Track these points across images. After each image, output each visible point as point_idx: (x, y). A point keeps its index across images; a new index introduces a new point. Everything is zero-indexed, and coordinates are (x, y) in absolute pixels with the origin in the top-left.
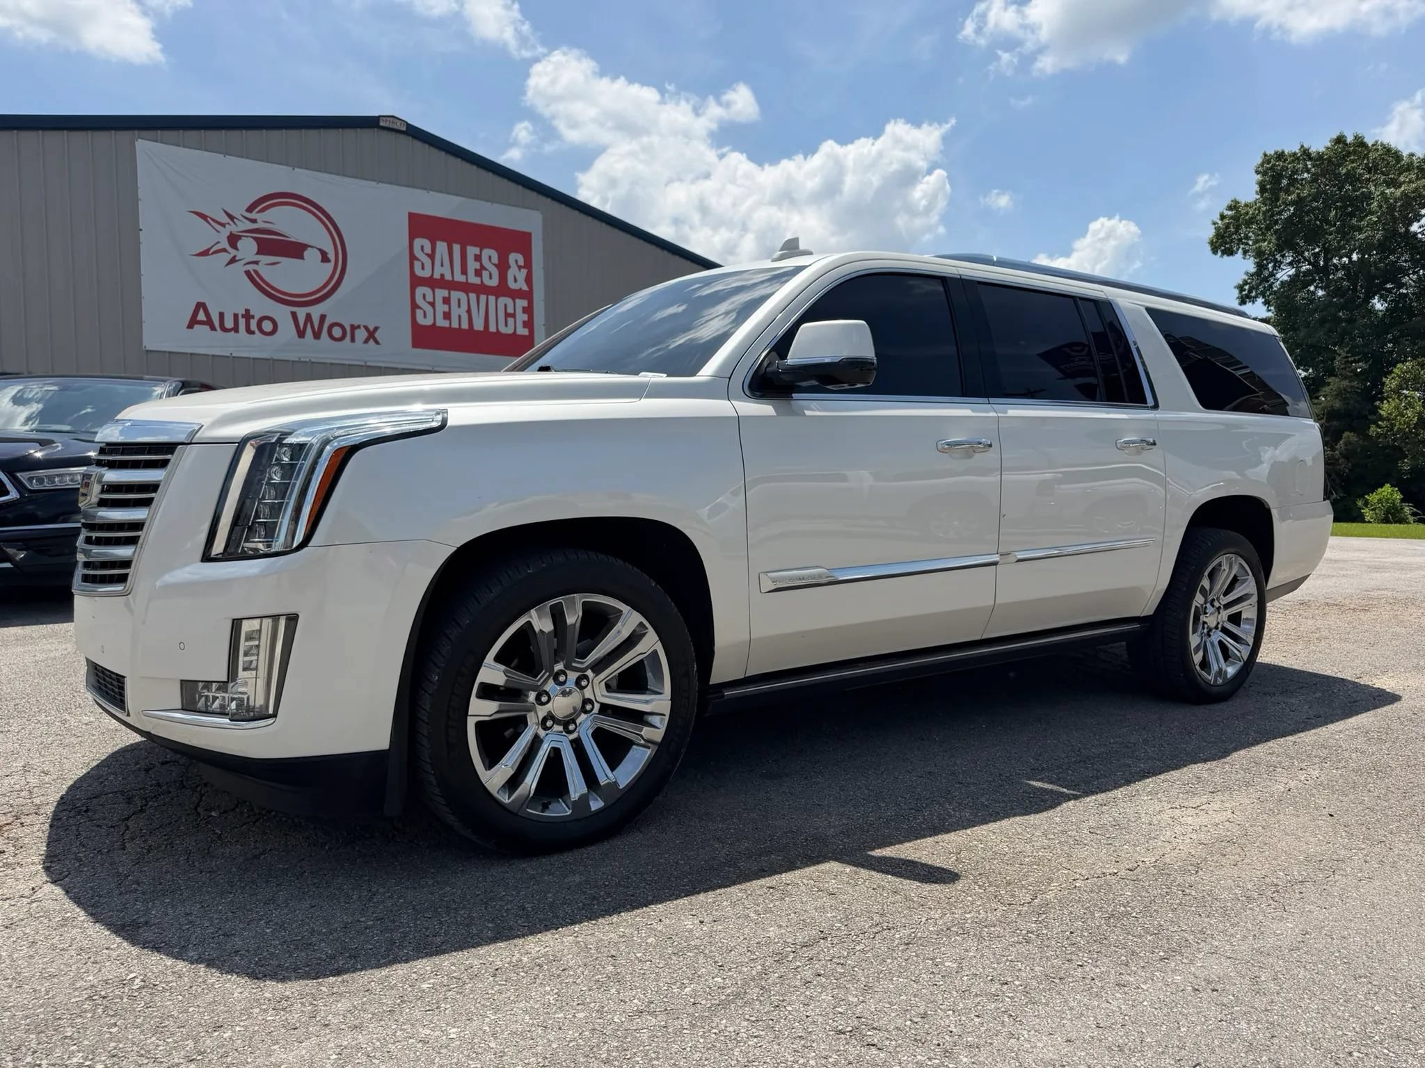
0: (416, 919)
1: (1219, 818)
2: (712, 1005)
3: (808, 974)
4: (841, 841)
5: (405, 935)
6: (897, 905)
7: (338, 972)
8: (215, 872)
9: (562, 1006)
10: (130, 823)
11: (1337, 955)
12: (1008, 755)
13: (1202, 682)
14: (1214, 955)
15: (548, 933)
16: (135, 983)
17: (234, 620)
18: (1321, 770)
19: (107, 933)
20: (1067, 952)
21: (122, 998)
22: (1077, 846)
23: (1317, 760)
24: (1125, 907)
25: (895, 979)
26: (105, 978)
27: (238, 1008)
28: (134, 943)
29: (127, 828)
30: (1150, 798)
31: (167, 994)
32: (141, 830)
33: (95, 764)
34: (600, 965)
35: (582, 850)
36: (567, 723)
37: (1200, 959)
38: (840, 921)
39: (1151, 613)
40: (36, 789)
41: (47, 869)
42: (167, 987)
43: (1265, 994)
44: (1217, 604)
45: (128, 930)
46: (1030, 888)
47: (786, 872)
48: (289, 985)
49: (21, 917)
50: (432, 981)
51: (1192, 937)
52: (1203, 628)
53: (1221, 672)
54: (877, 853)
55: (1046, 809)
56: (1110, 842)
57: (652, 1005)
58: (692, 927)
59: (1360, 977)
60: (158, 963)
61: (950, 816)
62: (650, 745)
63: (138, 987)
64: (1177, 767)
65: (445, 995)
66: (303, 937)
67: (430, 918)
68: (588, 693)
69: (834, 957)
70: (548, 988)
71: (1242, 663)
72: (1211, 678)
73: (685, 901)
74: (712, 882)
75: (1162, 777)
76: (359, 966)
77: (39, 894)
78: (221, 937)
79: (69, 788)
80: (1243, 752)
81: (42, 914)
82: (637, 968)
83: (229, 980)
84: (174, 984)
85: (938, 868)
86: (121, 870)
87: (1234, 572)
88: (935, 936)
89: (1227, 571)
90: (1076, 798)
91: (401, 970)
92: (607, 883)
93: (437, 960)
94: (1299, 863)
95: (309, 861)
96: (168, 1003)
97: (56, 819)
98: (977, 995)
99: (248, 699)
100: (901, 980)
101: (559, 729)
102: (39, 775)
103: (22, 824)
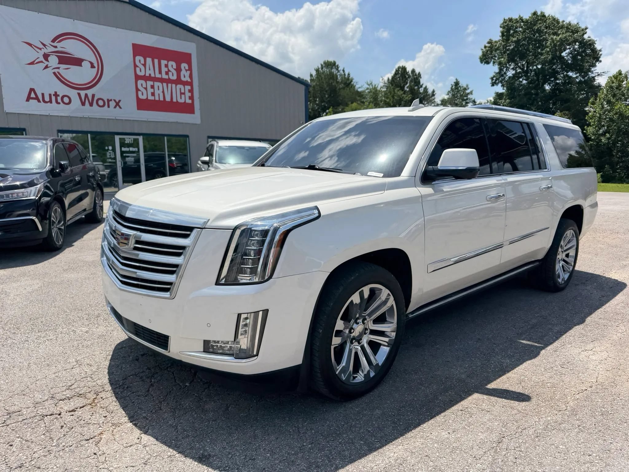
0: (328, 442)
1: (604, 355)
3: (512, 458)
4: (471, 381)
5: (330, 451)
10: (152, 393)
12: (502, 326)
13: (557, 283)
17: (239, 314)
18: (625, 326)
19: (196, 463)
20: (601, 436)
22: (563, 376)
23: (619, 321)
24: (604, 408)
29: (152, 396)
30: (570, 346)
32: (160, 397)
33: (110, 357)
36: (359, 339)
38: (503, 427)
39: (543, 257)
40: (93, 375)
41: (135, 425)
44: (562, 250)
46: (561, 400)
49: (147, 457)
53: (563, 279)
55: (538, 356)
56: (573, 372)
58: (447, 436)
61: (502, 363)
62: (389, 345)
66: (287, 457)
67: (333, 440)
68: (366, 326)
69: (515, 448)
71: (569, 274)
72: (560, 281)
73: (432, 421)
75: (568, 334)
77: (144, 441)
80: (589, 319)
81: (155, 454)
82: (443, 462)
86: (170, 422)
87: (570, 236)
90: (543, 348)
97: (115, 393)
101: (356, 343)
102: (88, 367)
103: (102, 398)
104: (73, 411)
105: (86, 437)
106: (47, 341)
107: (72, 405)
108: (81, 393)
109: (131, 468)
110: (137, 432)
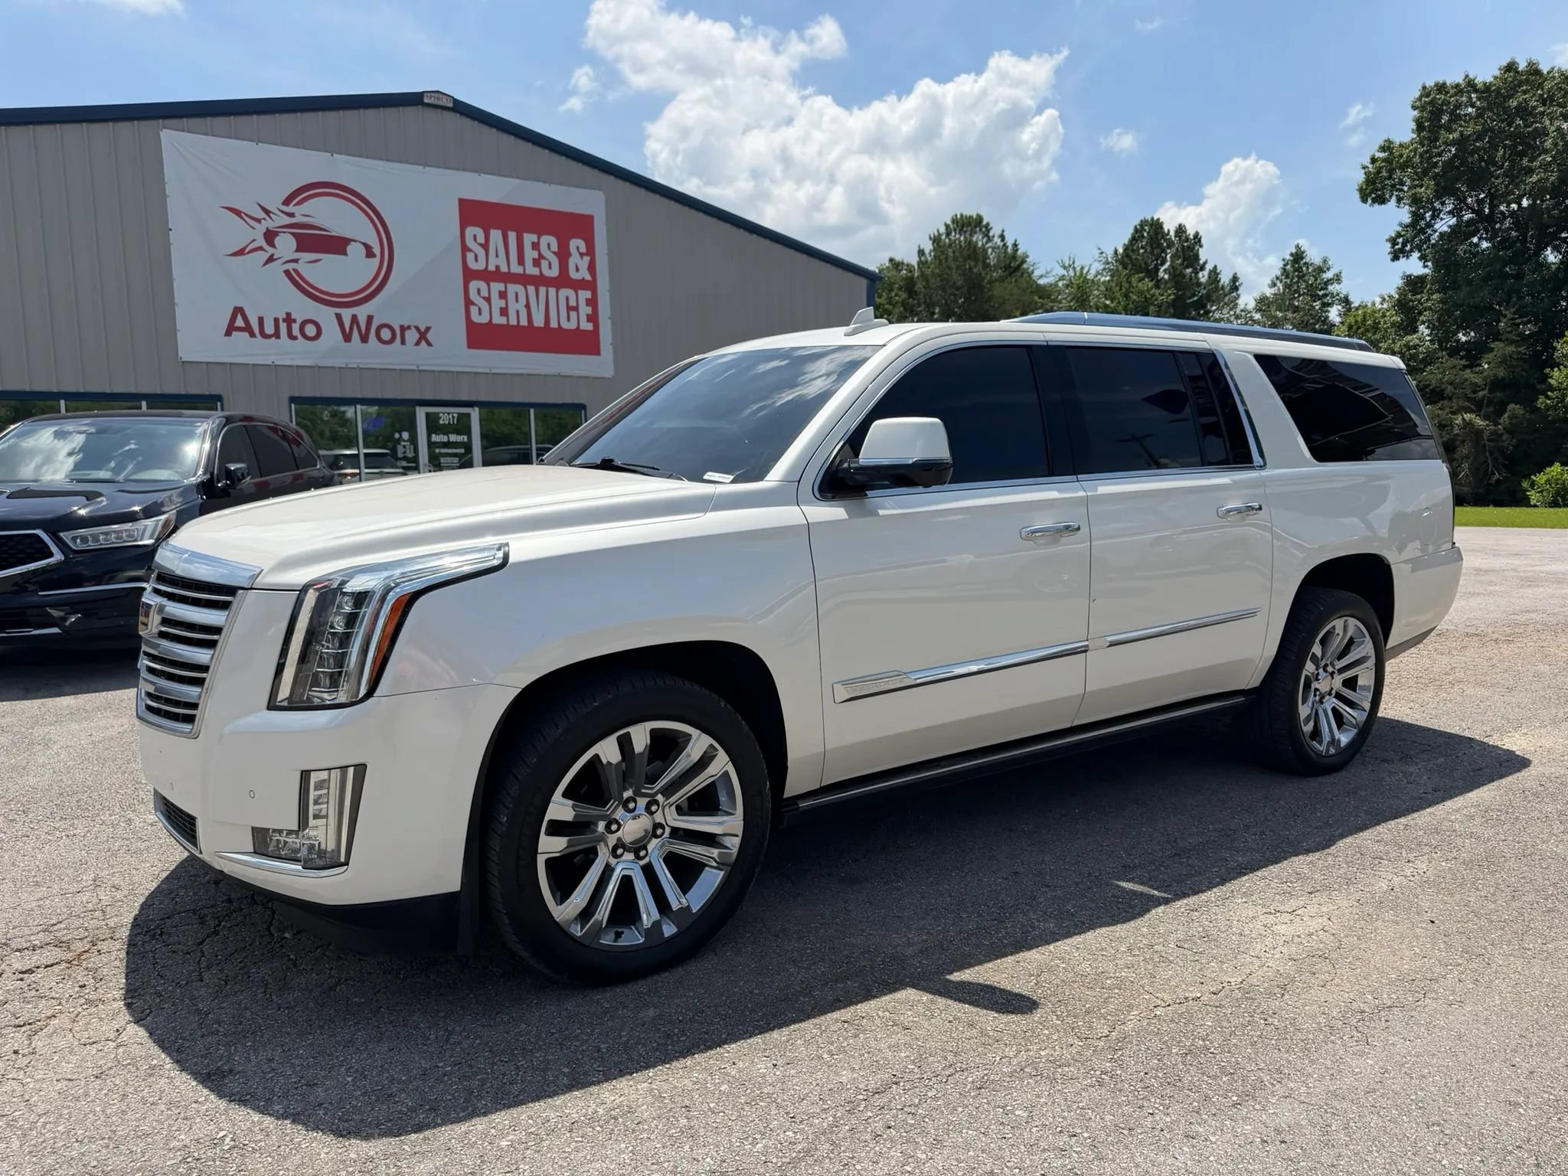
0: (494, 1064)
1: (1315, 925)
2: (783, 1163)
3: (879, 1126)
4: (920, 962)
5: (483, 1082)
6: (971, 1041)
7: (419, 1129)
8: (293, 1008)
9: (637, 1167)
10: (205, 947)
11: (1413, 1097)
12: (1100, 849)
13: (1313, 754)
14: (1289, 1099)
15: (623, 1079)
16: (226, 1143)
17: (302, 772)
18: (1430, 862)
19: (194, 1083)
20: (1140, 1097)
21: (214, 1160)
22: (1162, 964)
23: (1426, 849)
24: (1204, 1040)
25: (964, 1131)
26: (196, 1137)
27: (326, 1171)
28: (221, 1095)
29: (202, 952)
30: (1244, 900)
31: (258, 1155)
32: (217, 956)
33: (165, 875)
34: (674, 1117)
35: (655, 977)
36: (638, 848)
37: (1273, 1104)
38: (913, 1062)
39: (1257, 684)
40: (109, 908)
41: (129, 1006)
42: (256, 1148)
43: (1333, 1146)
44: (1330, 669)
45: (213, 1079)
46: (1109, 1017)
47: (862, 1002)
48: (373, 1143)
49: (109, 1065)
50: (511, 1137)
51: (1268, 1077)
52: (1315, 695)
53: (1334, 742)
54: (956, 977)
55: (1133, 918)
56: (1197, 958)
57: (725, 1164)
58: (765, 1071)
59: (1433, 1125)
60: (246, 1118)
61: (1033, 928)
62: (721, 867)
63: (228, 1147)
64: (1276, 861)
65: (524, 1154)
66: (383, 1087)
67: (506, 1062)
68: (659, 818)
69: (905, 1106)
70: (623, 1146)
71: (1355, 731)
72: (1322, 748)
73: (759, 1039)
74: (786, 1015)
75: (1259, 873)
76: (439, 1121)
77: (124, 1037)
78: (304, 1087)
79: (142, 905)
80: (1349, 840)
81: (129, 1061)
82: (710, 1121)
83: (315, 1138)
84: (263, 1144)
85: (1017, 995)
86: (200, 1006)
87: (1349, 634)
88: (1008, 1079)
89: (1341, 634)
90: (1166, 902)
91: (479, 1124)
92: (681, 1018)
93: (514, 1112)
94: (1391, 983)
95: (385, 993)
96: (259, 1166)
97: (132, 943)
98: (1044, 1150)
99: (319, 844)
100: (970, 1132)
101: (630, 856)
102: (111, 891)
103: (99, 951)
104: (30, 971)
105: (17, 1022)
106: (64, 838)
107: (36, 959)
108: (64, 939)
109: (66, 1083)
110: (125, 1016)
